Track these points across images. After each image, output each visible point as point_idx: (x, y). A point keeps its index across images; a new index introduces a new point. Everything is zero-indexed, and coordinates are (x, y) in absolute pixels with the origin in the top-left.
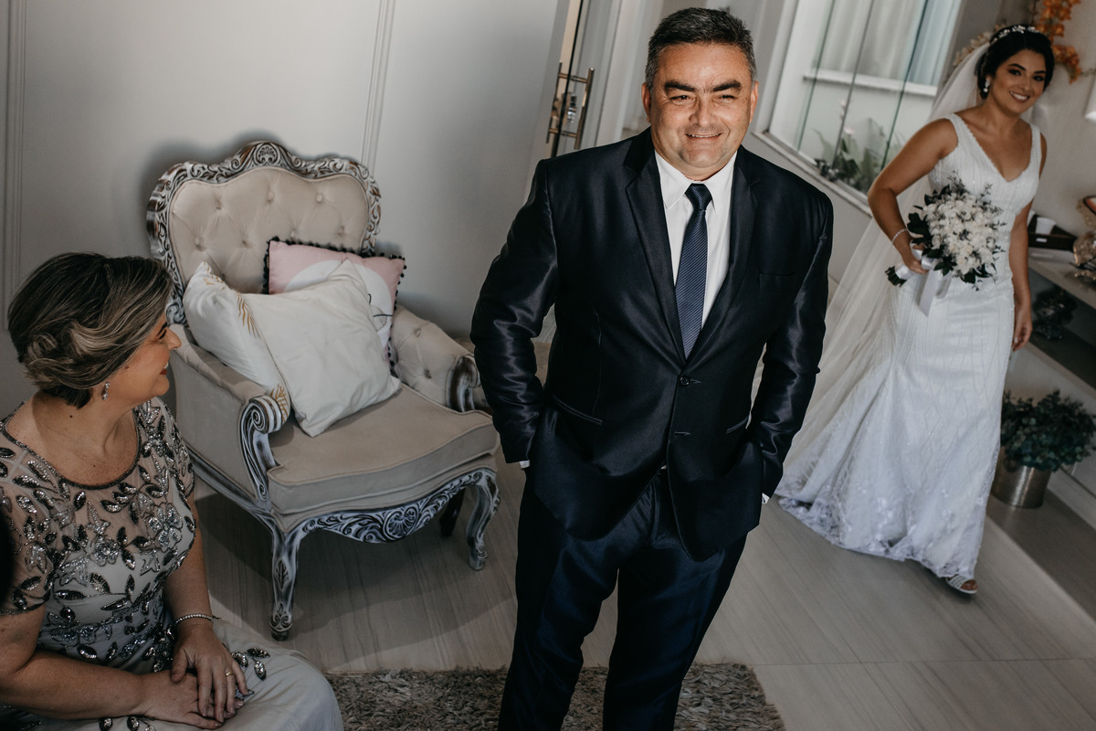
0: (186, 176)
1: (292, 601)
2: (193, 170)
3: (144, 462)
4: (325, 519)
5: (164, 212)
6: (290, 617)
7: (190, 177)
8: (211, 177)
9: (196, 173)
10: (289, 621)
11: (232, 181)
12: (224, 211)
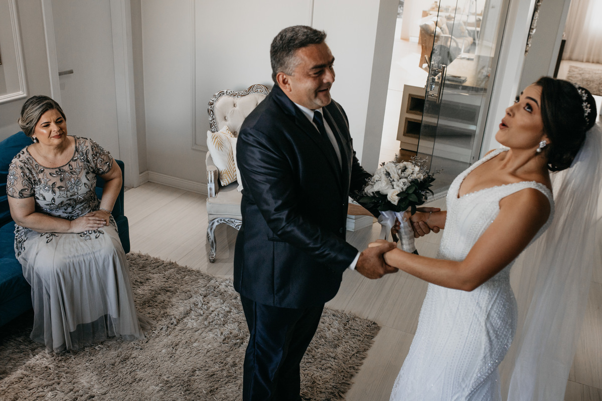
0: (224, 94)
1: (216, 249)
2: (227, 92)
3: (73, 163)
4: (227, 220)
5: (213, 106)
6: (215, 255)
7: (225, 94)
8: (235, 96)
9: (228, 93)
10: (214, 256)
11: (243, 97)
12: (237, 108)
